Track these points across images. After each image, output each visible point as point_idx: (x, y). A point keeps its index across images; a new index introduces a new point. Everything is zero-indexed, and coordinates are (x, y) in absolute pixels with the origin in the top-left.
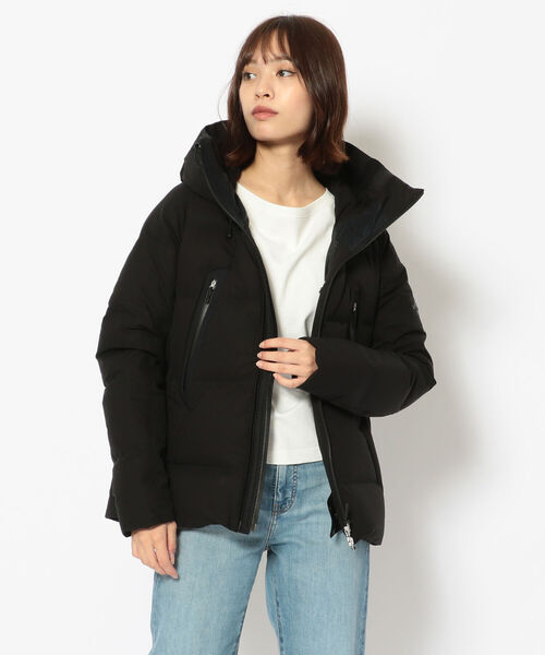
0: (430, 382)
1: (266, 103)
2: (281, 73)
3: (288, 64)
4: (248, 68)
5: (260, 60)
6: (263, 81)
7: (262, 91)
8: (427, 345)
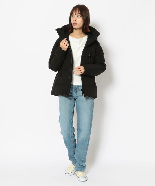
0: (105, 69)
1: (75, 22)
2: (78, 16)
3: (79, 15)
4: (72, 15)
5: (75, 14)
6: (75, 18)
7: (75, 20)
8: (105, 63)
